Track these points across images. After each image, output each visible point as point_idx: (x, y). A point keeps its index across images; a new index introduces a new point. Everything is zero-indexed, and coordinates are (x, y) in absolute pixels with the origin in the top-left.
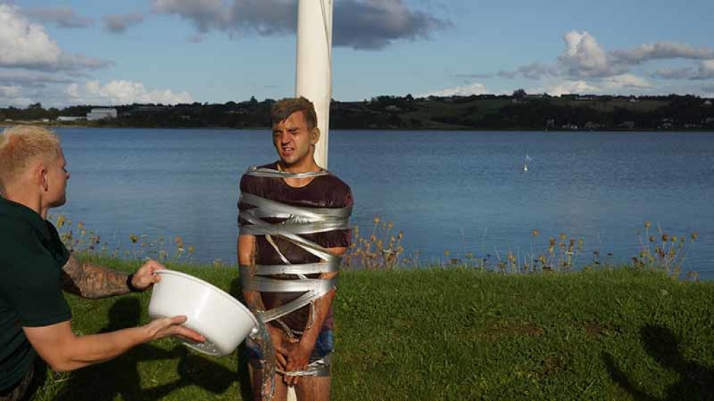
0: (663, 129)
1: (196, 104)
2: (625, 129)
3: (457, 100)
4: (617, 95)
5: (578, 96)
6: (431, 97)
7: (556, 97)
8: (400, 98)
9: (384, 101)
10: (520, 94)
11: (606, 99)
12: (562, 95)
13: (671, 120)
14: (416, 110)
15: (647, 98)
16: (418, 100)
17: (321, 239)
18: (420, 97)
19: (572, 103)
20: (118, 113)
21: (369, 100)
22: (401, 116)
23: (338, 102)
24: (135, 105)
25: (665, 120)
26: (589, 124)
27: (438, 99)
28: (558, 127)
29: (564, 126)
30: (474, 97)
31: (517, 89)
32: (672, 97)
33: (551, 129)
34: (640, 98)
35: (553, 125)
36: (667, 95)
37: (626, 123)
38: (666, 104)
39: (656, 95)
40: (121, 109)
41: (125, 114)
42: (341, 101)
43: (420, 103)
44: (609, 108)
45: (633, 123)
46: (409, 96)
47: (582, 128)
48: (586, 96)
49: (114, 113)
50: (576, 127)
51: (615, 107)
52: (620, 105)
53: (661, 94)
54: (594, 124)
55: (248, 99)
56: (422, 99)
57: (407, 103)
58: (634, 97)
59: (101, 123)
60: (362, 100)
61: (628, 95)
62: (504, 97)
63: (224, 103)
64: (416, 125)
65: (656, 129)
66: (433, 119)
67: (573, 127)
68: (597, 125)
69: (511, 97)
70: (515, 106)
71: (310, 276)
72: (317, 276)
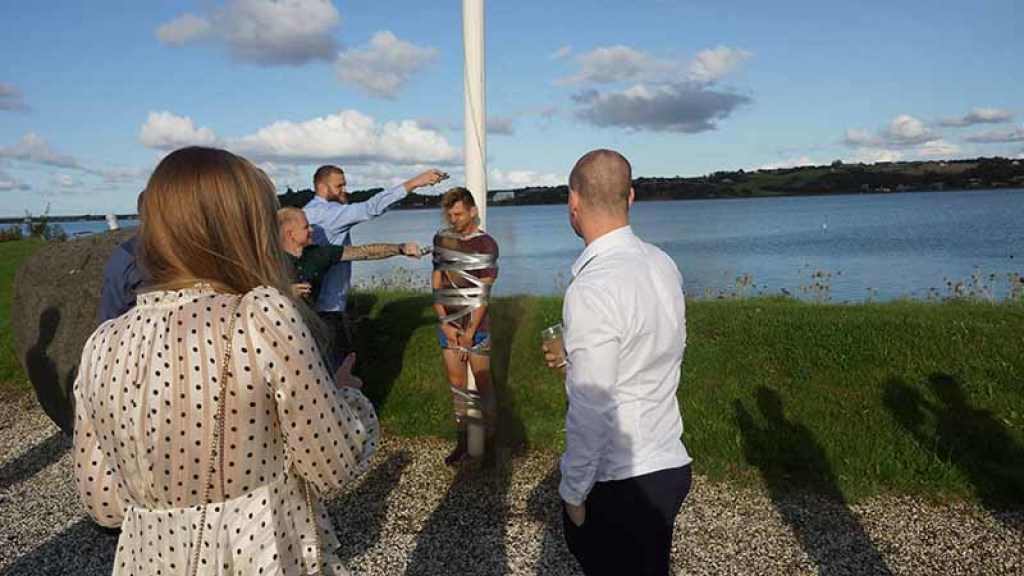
0: (971, 188)
2: (935, 189)
3: (781, 172)
4: (927, 160)
5: (890, 163)
6: (760, 171)
7: (870, 165)
8: (733, 173)
9: (720, 175)
10: (837, 164)
11: (917, 165)
12: (877, 164)
13: (980, 180)
14: (746, 181)
15: (955, 162)
16: (748, 173)
17: (478, 274)
18: (750, 171)
19: (885, 170)
20: (516, 195)
21: (707, 175)
22: (735, 187)
23: (682, 179)
24: (528, 188)
25: (974, 180)
26: (901, 187)
27: (765, 171)
28: (872, 191)
29: (877, 189)
30: (796, 169)
31: (835, 160)
32: (981, 160)
33: (865, 192)
34: (951, 162)
35: (868, 189)
36: (975, 158)
37: (937, 184)
38: (975, 166)
39: (965, 158)
40: (517, 192)
41: (521, 195)
42: (685, 176)
43: (750, 176)
44: (920, 172)
45: (940, 184)
46: (741, 170)
47: (894, 190)
48: (899, 163)
49: (512, 195)
50: (888, 190)
51: (925, 171)
52: (930, 169)
53: (970, 158)
54: (905, 185)
56: (752, 173)
57: (739, 177)
58: (943, 162)
59: (504, 203)
60: (701, 175)
61: (937, 160)
62: (823, 168)
64: (747, 194)
65: (964, 189)
66: (763, 188)
67: (885, 190)
68: (908, 187)
69: (829, 168)
70: (833, 174)
71: (470, 296)
72: (475, 296)
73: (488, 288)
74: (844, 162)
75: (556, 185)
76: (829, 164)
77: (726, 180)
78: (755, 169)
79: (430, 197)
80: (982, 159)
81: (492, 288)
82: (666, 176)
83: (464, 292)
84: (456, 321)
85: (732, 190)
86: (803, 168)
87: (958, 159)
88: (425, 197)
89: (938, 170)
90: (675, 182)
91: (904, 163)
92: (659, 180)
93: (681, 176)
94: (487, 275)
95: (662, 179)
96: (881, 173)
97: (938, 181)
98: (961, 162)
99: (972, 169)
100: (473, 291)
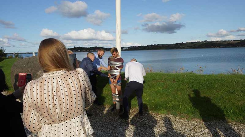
0: (238, 47)
1: (142, 46)
3: (192, 43)
4: (228, 40)
5: (219, 41)
6: (187, 43)
7: (214, 41)
8: (180, 43)
9: (177, 44)
10: (206, 41)
11: (225, 41)
12: (215, 41)
13: (241, 45)
14: (183, 45)
15: (235, 41)
16: (184, 43)
17: (119, 67)
19: (217, 42)
20: (128, 48)
21: (174, 44)
22: (180, 46)
23: (168, 45)
24: (131, 47)
25: (239, 45)
26: (221, 47)
27: (188, 43)
28: (214, 48)
29: (216, 47)
30: (196, 42)
31: (205, 40)
33: (212, 48)
34: (233, 41)
36: (240, 40)
37: (230, 46)
38: (239, 42)
39: (237, 40)
40: (128, 47)
41: (129, 48)
42: (169, 44)
44: (226, 43)
45: (231, 46)
46: (182, 43)
47: (219, 47)
48: (221, 41)
49: (127, 48)
50: (218, 47)
52: (228, 42)
53: (238, 40)
54: (222, 46)
55: (151, 45)
56: (185, 43)
57: (182, 44)
58: (232, 41)
59: (125, 50)
60: (173, 44)
61: (230, 40)
62: (202, 42)
63: (147, 45)
64: (184, 48)
65: (237, 47)
66: (187, 47)
67: (217, 47)
68: (223, 47)
69: (204, 42)
70: (205, 43)
71: (117, 72)
72: (118, 72)
73: (121, 70)
74: (207, 41)
75: (138, 46)
76: (204, 41)
77: (179, 45)
78: (186, 42)
79: (108, 49)
80: (241, 40)
81: (122, 70)
82: (164, 44)
83: (115, 71)
84: (113, 78)
85: (180, 47)
86: (197, 42)
87: (235, 40)
88: (107, 49)
89: (230, 43)
90: (166, 45)
91: (222, 41)
92: (162, 45)
93: (168, 44)
94: (121, 67)
95: (163, 45)
96: (216, 43)
97: (230, 45)
98: (236, 41)
99: (239, 43)
100: (117, 71)
